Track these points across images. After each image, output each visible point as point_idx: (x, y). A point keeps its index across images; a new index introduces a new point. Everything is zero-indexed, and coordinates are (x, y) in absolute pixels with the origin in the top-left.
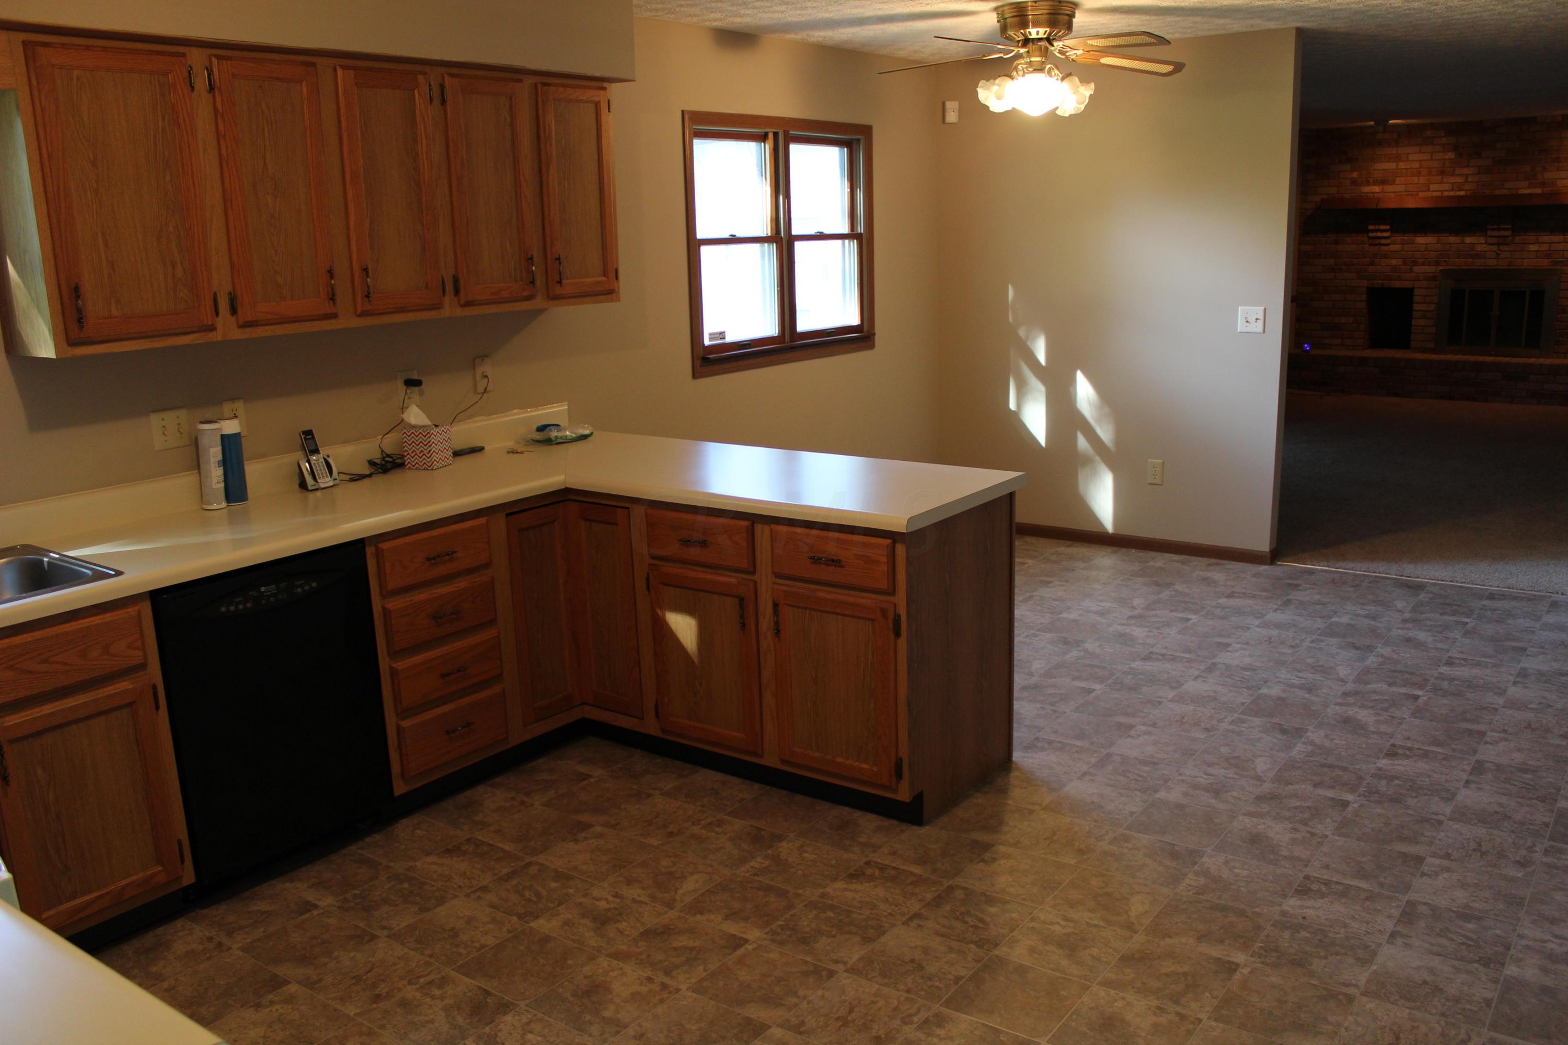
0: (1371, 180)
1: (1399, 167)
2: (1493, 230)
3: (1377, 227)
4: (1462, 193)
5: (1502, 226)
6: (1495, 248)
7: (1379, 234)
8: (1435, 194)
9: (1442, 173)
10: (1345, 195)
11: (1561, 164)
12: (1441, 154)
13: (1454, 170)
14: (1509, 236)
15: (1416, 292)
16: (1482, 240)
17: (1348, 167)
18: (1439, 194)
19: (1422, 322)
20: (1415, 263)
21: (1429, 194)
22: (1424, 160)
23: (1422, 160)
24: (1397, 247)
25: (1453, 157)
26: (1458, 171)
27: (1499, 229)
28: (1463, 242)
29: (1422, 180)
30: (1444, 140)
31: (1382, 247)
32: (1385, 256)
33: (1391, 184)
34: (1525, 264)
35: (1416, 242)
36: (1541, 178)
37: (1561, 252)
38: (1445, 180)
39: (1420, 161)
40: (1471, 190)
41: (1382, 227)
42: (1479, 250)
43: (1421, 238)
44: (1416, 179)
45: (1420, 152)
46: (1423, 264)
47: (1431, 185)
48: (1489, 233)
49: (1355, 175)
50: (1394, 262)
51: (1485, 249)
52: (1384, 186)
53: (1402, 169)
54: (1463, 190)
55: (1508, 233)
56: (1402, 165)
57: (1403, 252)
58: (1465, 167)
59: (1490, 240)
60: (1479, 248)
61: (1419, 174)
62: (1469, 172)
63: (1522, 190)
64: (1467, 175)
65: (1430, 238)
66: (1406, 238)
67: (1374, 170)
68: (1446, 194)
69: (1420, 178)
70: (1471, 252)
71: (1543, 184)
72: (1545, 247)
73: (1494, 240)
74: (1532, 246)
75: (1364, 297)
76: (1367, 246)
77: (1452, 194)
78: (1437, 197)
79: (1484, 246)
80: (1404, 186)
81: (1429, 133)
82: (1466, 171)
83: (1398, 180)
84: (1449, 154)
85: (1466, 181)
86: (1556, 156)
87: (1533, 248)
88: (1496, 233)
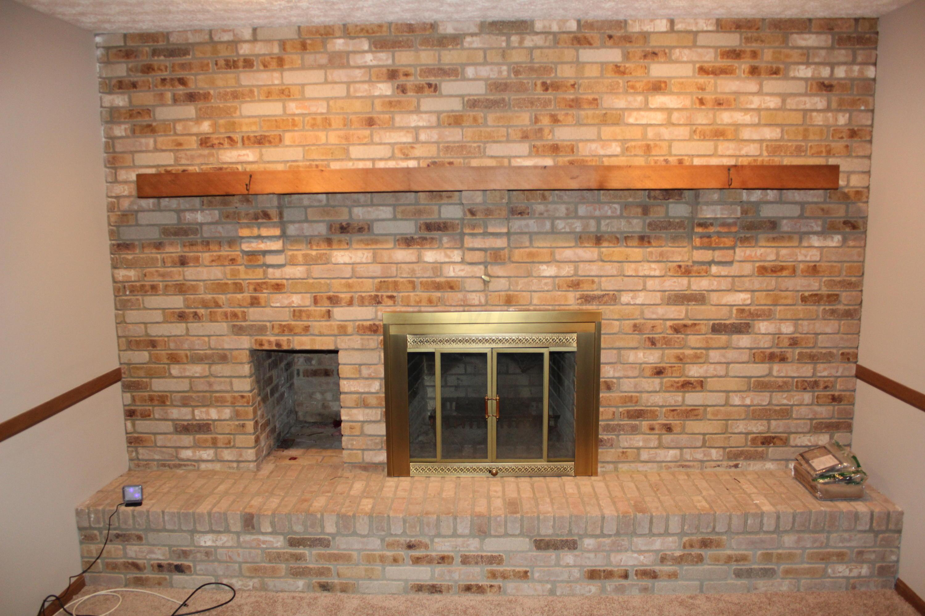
0: (237, 137)
1: (289, 112)
2: (473, 235)
3: (256, 232)
4: (412, 164)
5: (491, 230)
6: (479, 270)
7: (263, 246)
8: (361, 165)
9: (370, 122)
10: (190, 168)
11: (583, 113)
12: (366, 86)
13: (393, 119)
14: (503, 249)
15: (342, 357)
16: (456, 256)
17: (190, 111)
18: (369, 165)
19: (359, 415)
20: (334, 300)
21: (350, 165)
22: (336, 98)
23: (331, 98)
24: (298, 271)
25: (389, 93)
26: (399, 120)
27: (485, 234)
28: (419, 260)
29: (333, 138)
30: (369, 59)
31: (270, 270)
32: (278, 288)
33: (276, 146)
34: (535, 301)
35: (333, 260)
36: (550, 137)
37: (596, 279)
38: (376, 139)
39: (327, 99)
40: (426, 158)
41: (264, 232)
42: (452, 274)
43: (342, 253)
44: (322, 135)
45: (326, 82)
46: (350, 303)
47: (351, 148)
48: (469, 242)
49: (206, 127)
50: (296, 300)
51: (462, 274)
52: (264, 150)
53: (294, 115)
54: (411, 159)
55: (500, 243)
56: (293, 107)
57: (311, 281)
58: (411, 112)
59: (470, 256)
60: (452, 272)
61: (326, 124)
62: (421, 124)
63: (519, 160)
64: (417, 129)
65: (359, 253)
66: (314, 253)
67: (241, 116)
68: (381, 165)
69: (330, 133)
70: (438, 280)
71: (555, 149)
72: (567, 270)
73: (478, 256)
74: (544, 267)
75: (246, 369)
76: (242, 268)
77: (391, 164)
78: (366, 171)
79: (458, 267)
80: (300, 149)
81: (339, 44)
82: (414, 120)
83: (288, 138)
84: (380, 85)
85: (417, 140)
86: (572, 97)
87: (548, 271)
88: (478, 243)
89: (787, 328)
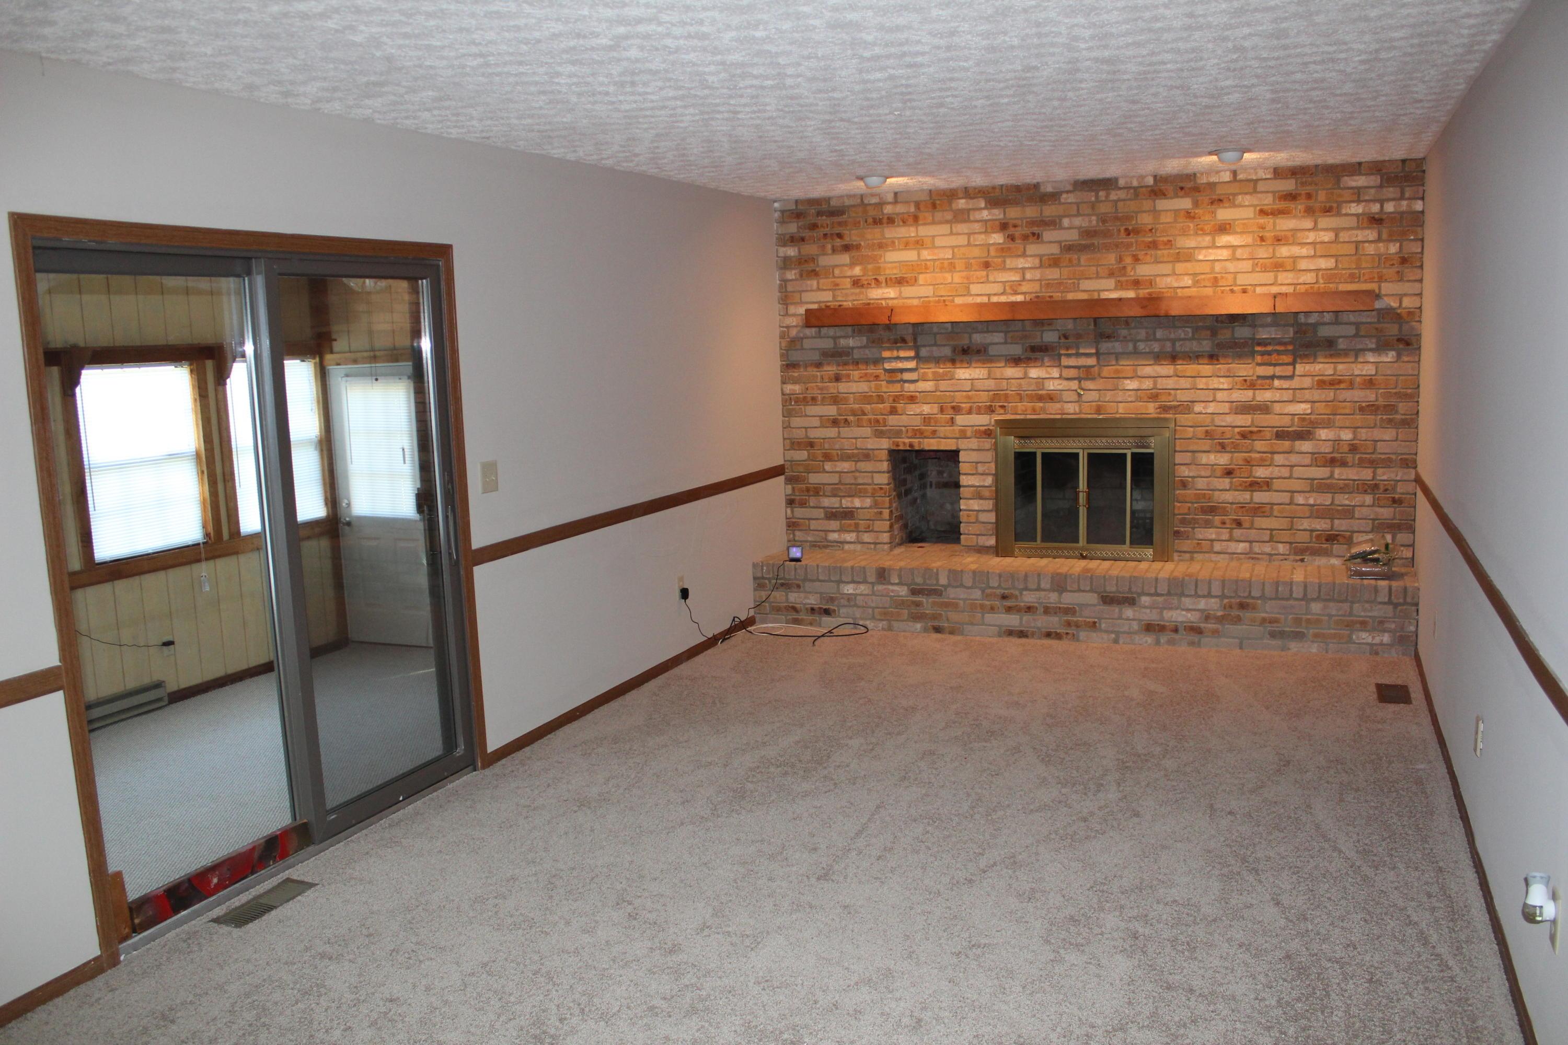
0: (882, 278)
1: (922, 258)
2: (1069, 356)
3: (895, 354)
4: (1019, 298)
5: (1082, 351)
6: (1074, 385)
7: (900, 365)
8: (979, 300)
9: (987, 265)
10: (845, 303)
11: (1159, 252)
12: (983, 236)
13: (1005, 261)
14: (1093, 366)
15: (963, 456)
16: (1055, 373)
17: (845, 258)
18: (985, 300)
19: (975, 505)
20: (957, 410)
21: (970, 300)
22: (960, 246)
23: (956, 247)
24: (928, 386)
25: (1001, 241)
26: (1010, 263)
27: (1078, 355)
28: (1026, 376)
29: (957, 278)
30: (985, 214)
31: (906, 385)
32: (912, 399)
33: (913, 285)
34: (1120, 411)
35: (957, 377)
36: (1132, 273)
37: (1172, 392)
38: (991, 278)
39: (953, 247)
40: (1031, 293)
41: (902, 354)
42: (1052, 388)
43: (963, 370)
44: (948, 276)
45: (952, 234)
46: (970, 412)
47: (971, 286)
48: (1065, 361)
49: (857, 271)
50: (926, 409)
51: (1060, 387)
52: (903, 289)
53: (927, 260)
54: (1019, 294)
55: (1091, 361)
56: (926, 254)
57: (938, 393)
58: (1019, 256)
59: (1066, 373)
60: (1051, 386)
61: (952, 267)
62: (1027, 266)
63: (1106, 293)
64: (1024, 269)
65: (977, 370)
66: (941, 371)
67: (885, 262)
68: (995, 299)
69: (955, 274)
70: (1040, 392)
71: (1136, 283)
72: (1148, 384)
73: (1072, 373)
74: (1128, 381)
75: (885, 466)
76: (884, 383)
77: (1003, 299)
78: (981, 305)
79: (1057, 382)
80: (931, 287)
81: (962, 203)
82: (1021, 263)
83: (922, 279)
84: (994, 235)
85: (1024, 279)
86: (1150, 239)
87: (1131, 385)
88: (1072, 362)
89: (1346, 435)
